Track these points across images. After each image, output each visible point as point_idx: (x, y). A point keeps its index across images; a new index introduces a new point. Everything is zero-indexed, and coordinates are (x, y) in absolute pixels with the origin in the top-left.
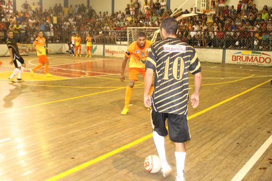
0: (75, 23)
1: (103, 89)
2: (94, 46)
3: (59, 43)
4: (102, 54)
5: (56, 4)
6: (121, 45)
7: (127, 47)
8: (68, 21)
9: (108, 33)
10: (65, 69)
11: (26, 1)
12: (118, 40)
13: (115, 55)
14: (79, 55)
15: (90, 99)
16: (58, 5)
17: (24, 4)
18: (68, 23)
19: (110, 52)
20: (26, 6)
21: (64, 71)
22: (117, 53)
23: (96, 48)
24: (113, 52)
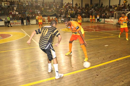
0: (94, 10)
1: (98, 37)
2: (101, 19)
3: (88, 18)
4: (104, 22)
5: (86, 4)
6: (111, 19)
7: (113, 20)
8: (91, 10)
9: (107, 14)
10: (87, 28)
11: (77, 3)
12: (110, 17)
13: (109, 23)
14: (94, 22)
15: (91, 41)
16: (87, 4)
17: (76, 4)
18: (91, 11)
19: (107, 22)
20: (76, 5)
21: (86, 29)
22: (110, 22)
23: (101, 20)
24: (108, 22)
